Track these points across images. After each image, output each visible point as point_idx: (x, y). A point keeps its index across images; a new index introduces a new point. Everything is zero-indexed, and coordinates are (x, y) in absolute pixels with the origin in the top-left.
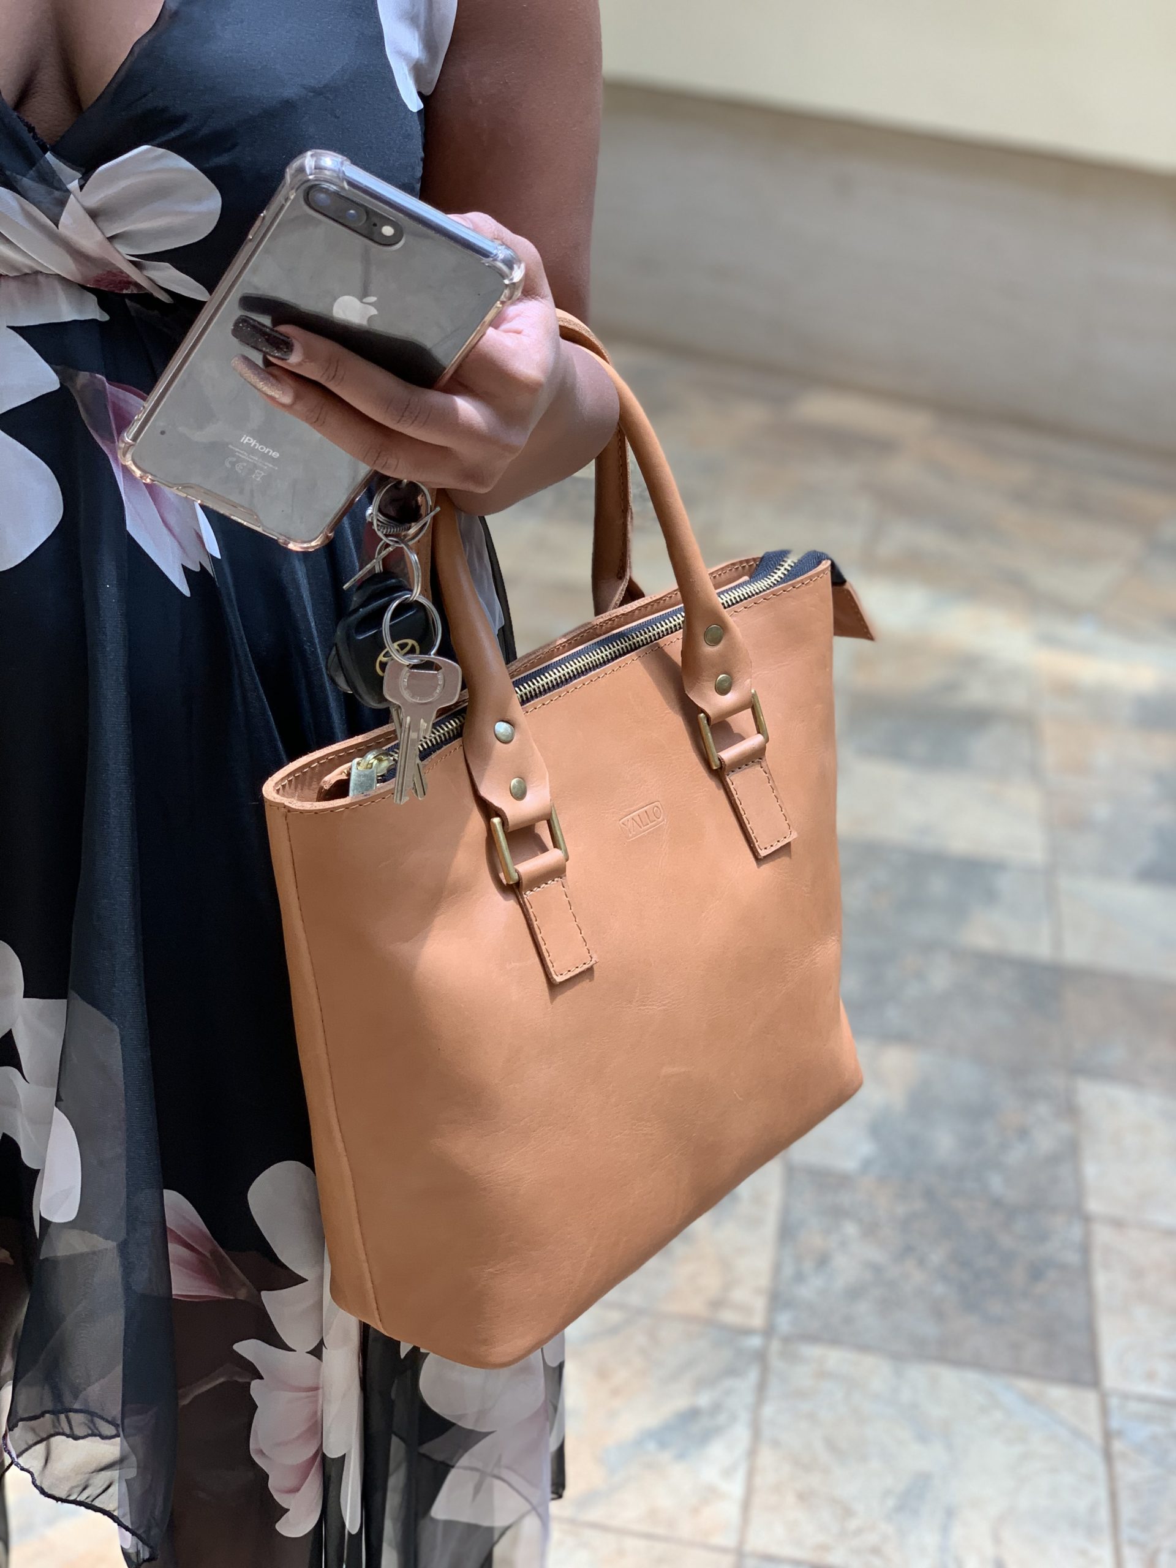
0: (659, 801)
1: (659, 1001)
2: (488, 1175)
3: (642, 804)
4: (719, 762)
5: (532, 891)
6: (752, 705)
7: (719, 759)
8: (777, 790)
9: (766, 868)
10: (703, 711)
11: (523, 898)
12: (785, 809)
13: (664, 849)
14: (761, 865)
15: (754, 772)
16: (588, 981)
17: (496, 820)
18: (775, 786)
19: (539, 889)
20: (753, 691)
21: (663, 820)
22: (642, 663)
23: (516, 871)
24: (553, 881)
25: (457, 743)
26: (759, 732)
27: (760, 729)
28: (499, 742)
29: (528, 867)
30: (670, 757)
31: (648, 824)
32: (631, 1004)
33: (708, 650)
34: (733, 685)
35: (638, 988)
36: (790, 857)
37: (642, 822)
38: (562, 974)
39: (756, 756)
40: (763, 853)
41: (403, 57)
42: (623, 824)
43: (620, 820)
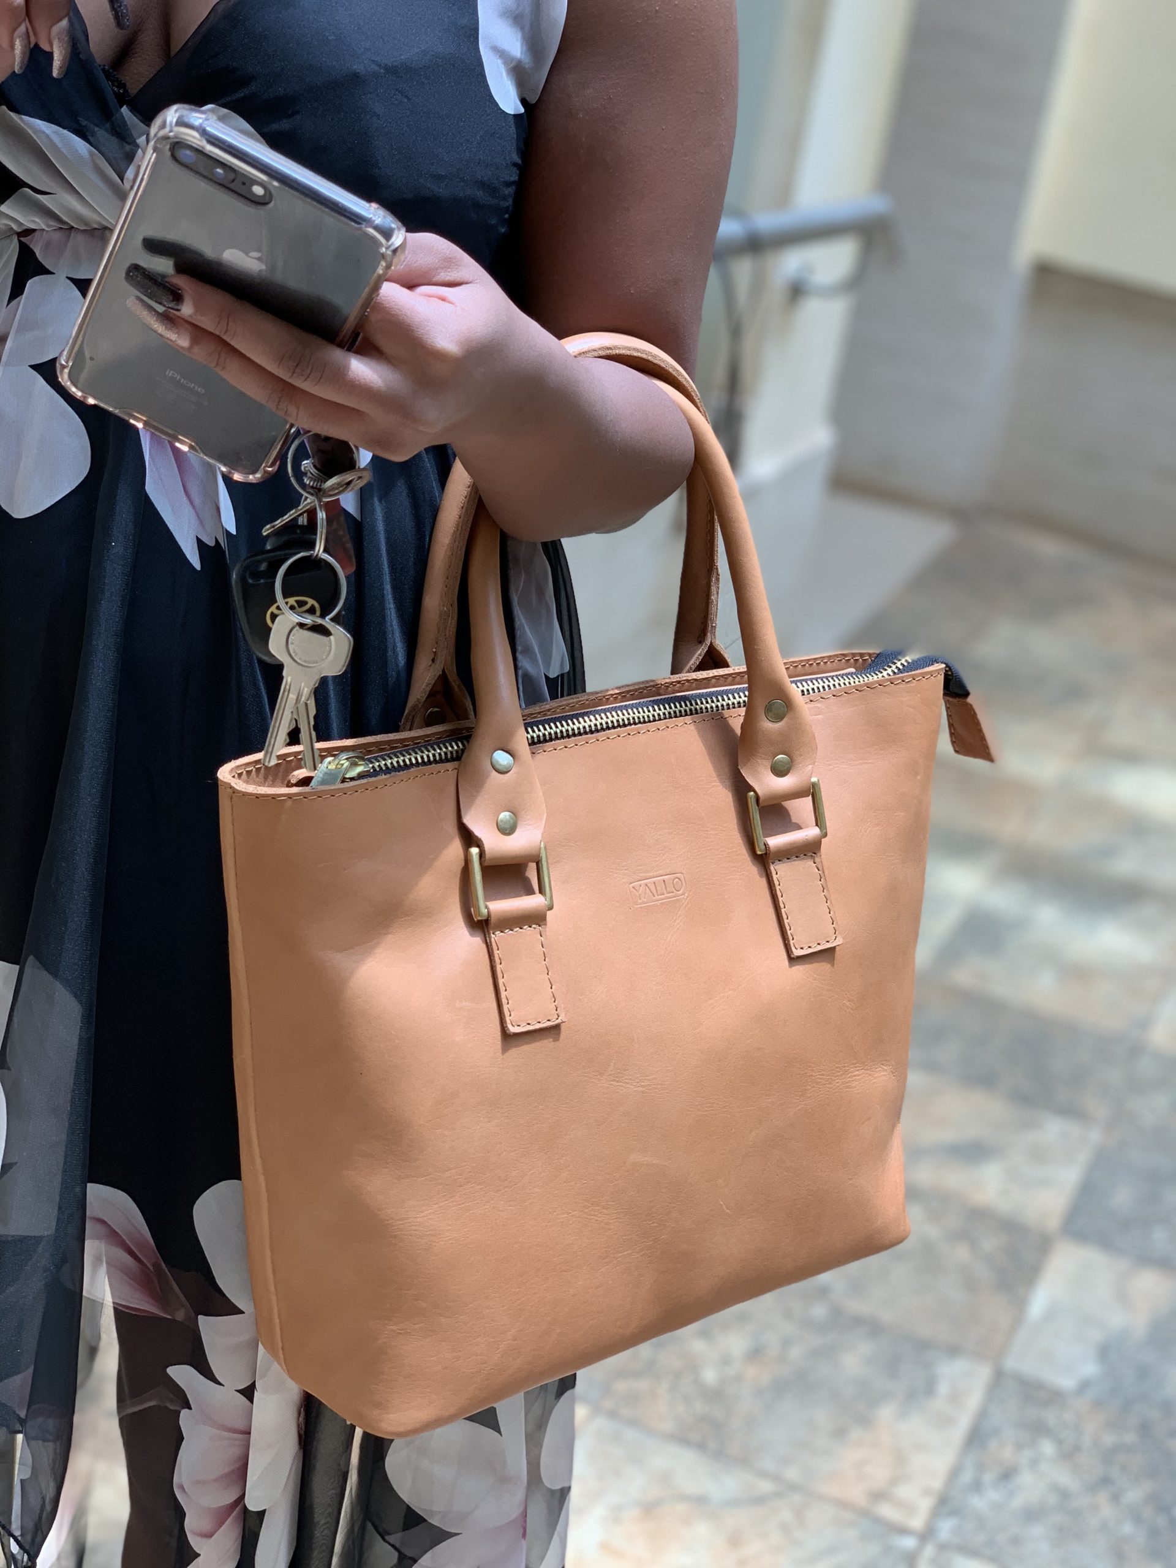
0: (682, 874)
1: (637, 1080)
2: (401, 1222)
3: (661, 872)
4: (764, 847)
5: (502, 932)
6: (812, 792)
7: (765, 844)
8: (828, 890)
9: (799, 970)
10: (751, 789)
11: (490, 938)
12: (834, 912)
13: (678, 924)
14: (794, 966)
15: (805, 866)
16: (551, 1040)
17: (475, 851)
18: (827, 886)
19: (511, 932)
20: (814, 779)
21: (683, 894)
22: (697, 728)
23: (486, 907)
24: (530, 927)
25: (450, 766)
26: (817, 825)
27: (819, 821)
28: (494, 772)
29: (501, 906)
30: (707, 831)
31: (663, 894)
32: (602, 1077)
33: (768, 726)
34: (792, 768)
35: (613, 1061)
36: (833, 965)
37: (657, 890)
38: (519, 1026)
39: (810, 849)
40: (797, 952)
41: (499, 54)
42: (633, 888)
43: (631, 883)
